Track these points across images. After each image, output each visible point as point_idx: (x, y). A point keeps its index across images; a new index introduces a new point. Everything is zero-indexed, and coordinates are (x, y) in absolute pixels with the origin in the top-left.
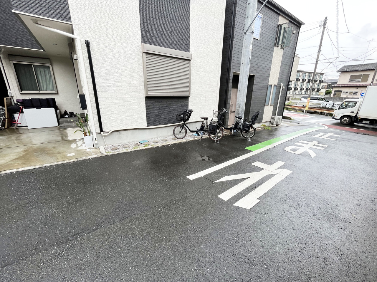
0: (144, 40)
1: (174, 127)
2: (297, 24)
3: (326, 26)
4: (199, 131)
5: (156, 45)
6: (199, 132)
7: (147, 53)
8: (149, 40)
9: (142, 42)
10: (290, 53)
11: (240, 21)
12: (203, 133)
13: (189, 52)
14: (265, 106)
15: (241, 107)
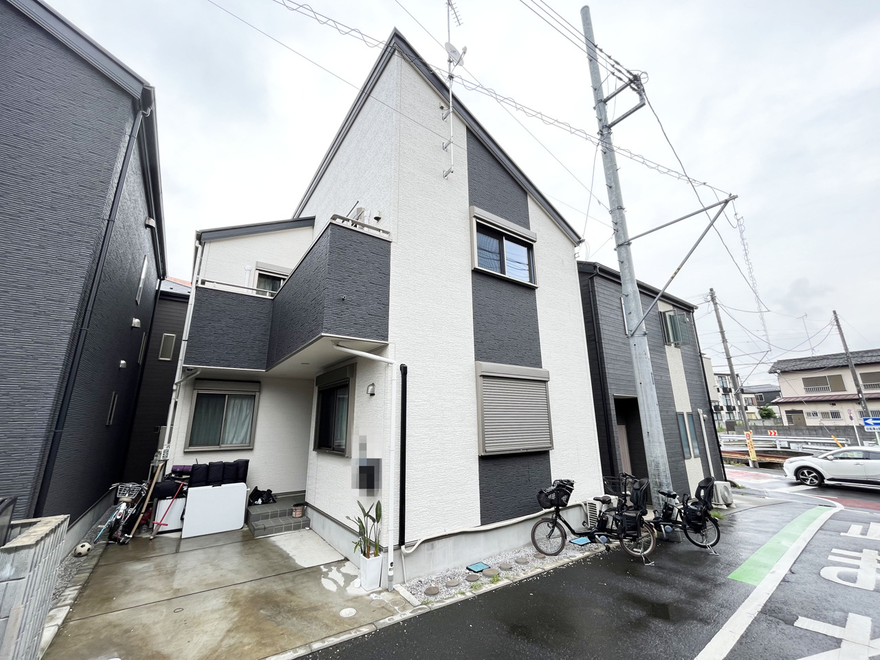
0: (479, 356)
1: (531, 525)
2: (689, 309)
3: (717, 301)
4: (596, 531)
5: (494, 362)
6: (597, 536)
7: (484, 376)
8: (484, 355)
9: (476, 359)
10: (692, 353)
11: (604, 314)
12: (607, 536)
13: (541, 367)
14: (684, 458)
15: (662, 468)
